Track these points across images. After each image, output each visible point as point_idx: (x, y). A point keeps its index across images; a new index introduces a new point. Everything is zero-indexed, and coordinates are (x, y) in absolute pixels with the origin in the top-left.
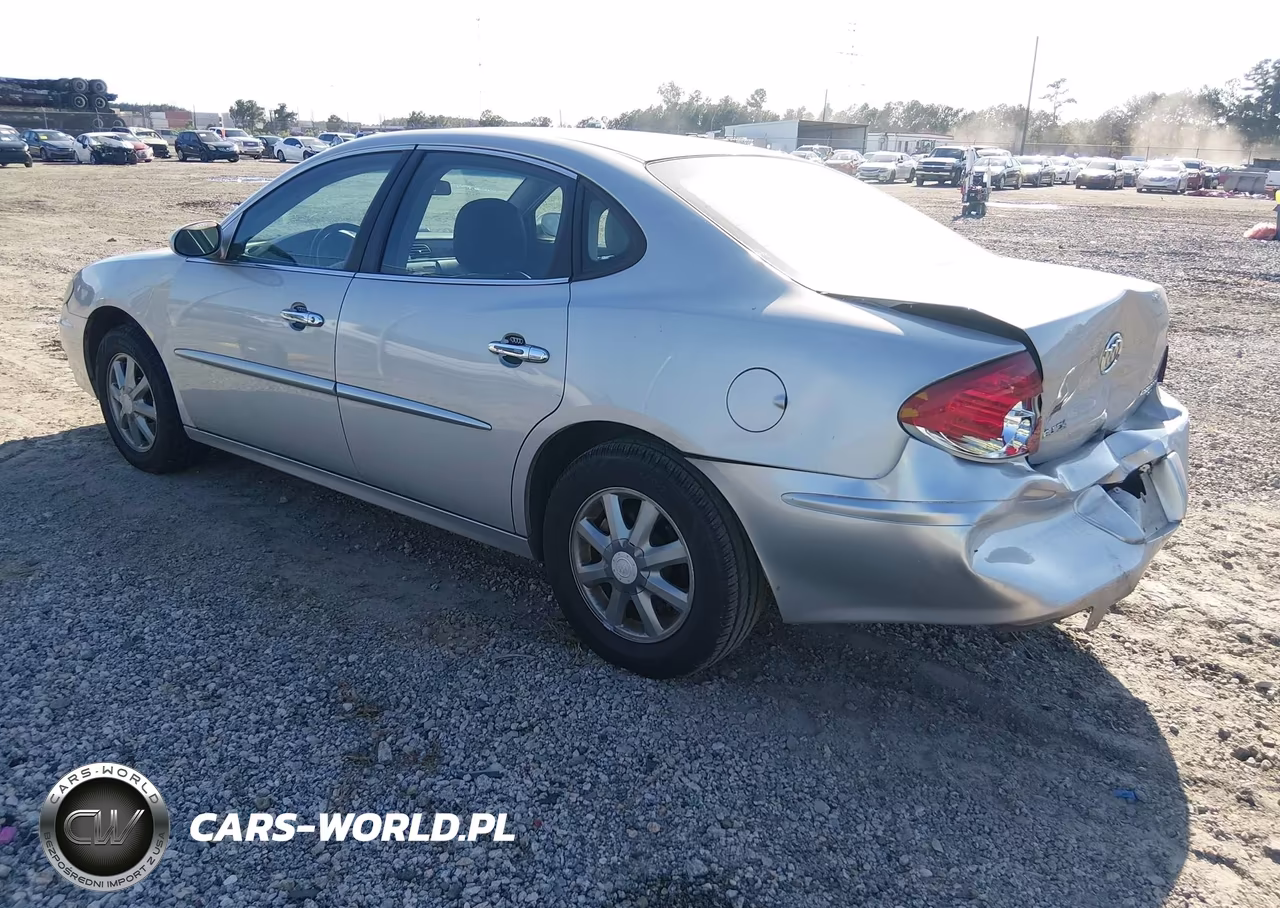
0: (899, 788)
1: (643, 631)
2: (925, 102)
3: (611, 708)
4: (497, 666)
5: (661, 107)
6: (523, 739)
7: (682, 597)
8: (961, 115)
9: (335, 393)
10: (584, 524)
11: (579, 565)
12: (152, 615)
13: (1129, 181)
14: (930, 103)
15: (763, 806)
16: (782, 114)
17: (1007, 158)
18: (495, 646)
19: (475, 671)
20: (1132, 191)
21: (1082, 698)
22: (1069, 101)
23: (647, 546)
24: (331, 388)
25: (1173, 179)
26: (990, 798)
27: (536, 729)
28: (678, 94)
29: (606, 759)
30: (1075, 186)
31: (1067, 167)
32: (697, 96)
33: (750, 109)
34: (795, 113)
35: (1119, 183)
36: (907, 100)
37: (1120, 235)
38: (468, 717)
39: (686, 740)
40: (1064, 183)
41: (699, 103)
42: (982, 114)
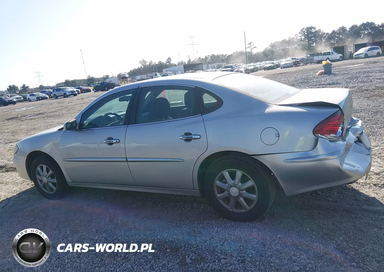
0: (332, 234)
1: (242, 209)
2: (216, 54)
3: (242, 233)
4: (202, 229)
5: (141, 67)
6: (223, 247)
7: (254, 196)
8: (226, 56)
9: (127, 161)
10: (218, 183)
11: (217, 194)
12: (88, 240)
13: (278, 66)
14: (217, 54)
15: (302, 248)
16: (176, 63)
17: (244, 66)
18: (197, 224)
19: (196, 232)
20: (279, 69)
21: (359, 200)
22: (254, 47)
23: (240, 184)
24: (125, 160)
25: (289, 63)
26: (355, 231)
27: (225, 244)
28: (146, 63)
29: (250, 247)
30: (264, 70)
31: (260, 65)
32: (151, 62)
33: (167, 64)
34: (180, 63)
35: (275, 67)
36: (211, 54)
37: (284, 80)
38: (204, 245)
39: (269, 236)
40: (260, 70)
41: (152, 64)
42: (231, 55)
